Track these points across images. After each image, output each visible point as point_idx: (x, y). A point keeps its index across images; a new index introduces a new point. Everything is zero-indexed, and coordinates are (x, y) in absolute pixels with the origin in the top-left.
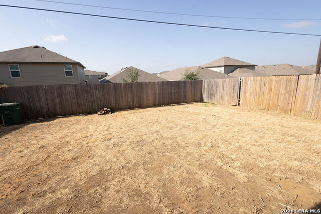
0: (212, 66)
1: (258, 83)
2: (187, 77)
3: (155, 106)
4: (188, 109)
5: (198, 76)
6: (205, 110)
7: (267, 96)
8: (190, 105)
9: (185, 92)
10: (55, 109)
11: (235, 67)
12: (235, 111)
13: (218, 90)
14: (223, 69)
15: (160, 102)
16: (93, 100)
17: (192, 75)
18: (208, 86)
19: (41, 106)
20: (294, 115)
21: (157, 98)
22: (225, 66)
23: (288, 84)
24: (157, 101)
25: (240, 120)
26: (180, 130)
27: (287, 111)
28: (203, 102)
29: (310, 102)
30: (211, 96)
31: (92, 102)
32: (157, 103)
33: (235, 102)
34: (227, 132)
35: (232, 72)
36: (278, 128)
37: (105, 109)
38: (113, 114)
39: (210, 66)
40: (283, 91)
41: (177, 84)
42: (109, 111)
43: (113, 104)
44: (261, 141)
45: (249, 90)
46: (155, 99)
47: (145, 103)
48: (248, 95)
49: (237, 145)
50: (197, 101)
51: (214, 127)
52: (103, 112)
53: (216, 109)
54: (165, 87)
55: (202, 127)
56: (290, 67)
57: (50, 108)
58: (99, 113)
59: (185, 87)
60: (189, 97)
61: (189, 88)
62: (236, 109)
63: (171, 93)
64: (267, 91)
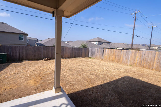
0: (93, 41)
1: (109, 51)
2: (82, 46)
3: (69, 58)
4: (84, 60)
5: (87, 46)
6: (90, 60)
7: (112, 56)
8: (84, 58)
9: (82, 53)
10: (23, 57)
11: (103, 43)
12: (101, 61)
13: (95, 52)
14: (97, 43)
15: (71, 56)
16: (41, 54)
17: (85, 45)
18: (91, 51)
19: (16, 55)
20: (120, 63)
21: (70, 54)
22: (98, 42)
23: (119, 52)
24: (70, 56)
25: (103, 64)
26: (83, 66)
27: (118, 62)
28: (89, 57)
29: (124, 59)
30: (92, 55)
31: (41, 55)
32: (70, 57)
33: (101, 58)
34: (98, 67)
35: (101, 44)
36: (113, 67)
37: (47, 58)
38: (51, 61)
39: (91, 41)
40: (117, 55)
41: (79, 49)
42: (49, 59)
43: (50, 56)
44: (108, 69)
45: (106, 54)
46: (69, 55)
47: (65, 56)
48: (106, 55)
49: (101, 70)
50: (86, 57)
51: (94, 66)
52: (46, 59)
53: (94, 60)
54: (74, 50)
55: (90, 66)
56: (124, 45)
57: (20, 56)
58: (44, 60)
59: (82, 51)
60: (83, 55)
61: (83, 51)
62: (102, 60)
63: (76, 53)
64: (112, 54)
